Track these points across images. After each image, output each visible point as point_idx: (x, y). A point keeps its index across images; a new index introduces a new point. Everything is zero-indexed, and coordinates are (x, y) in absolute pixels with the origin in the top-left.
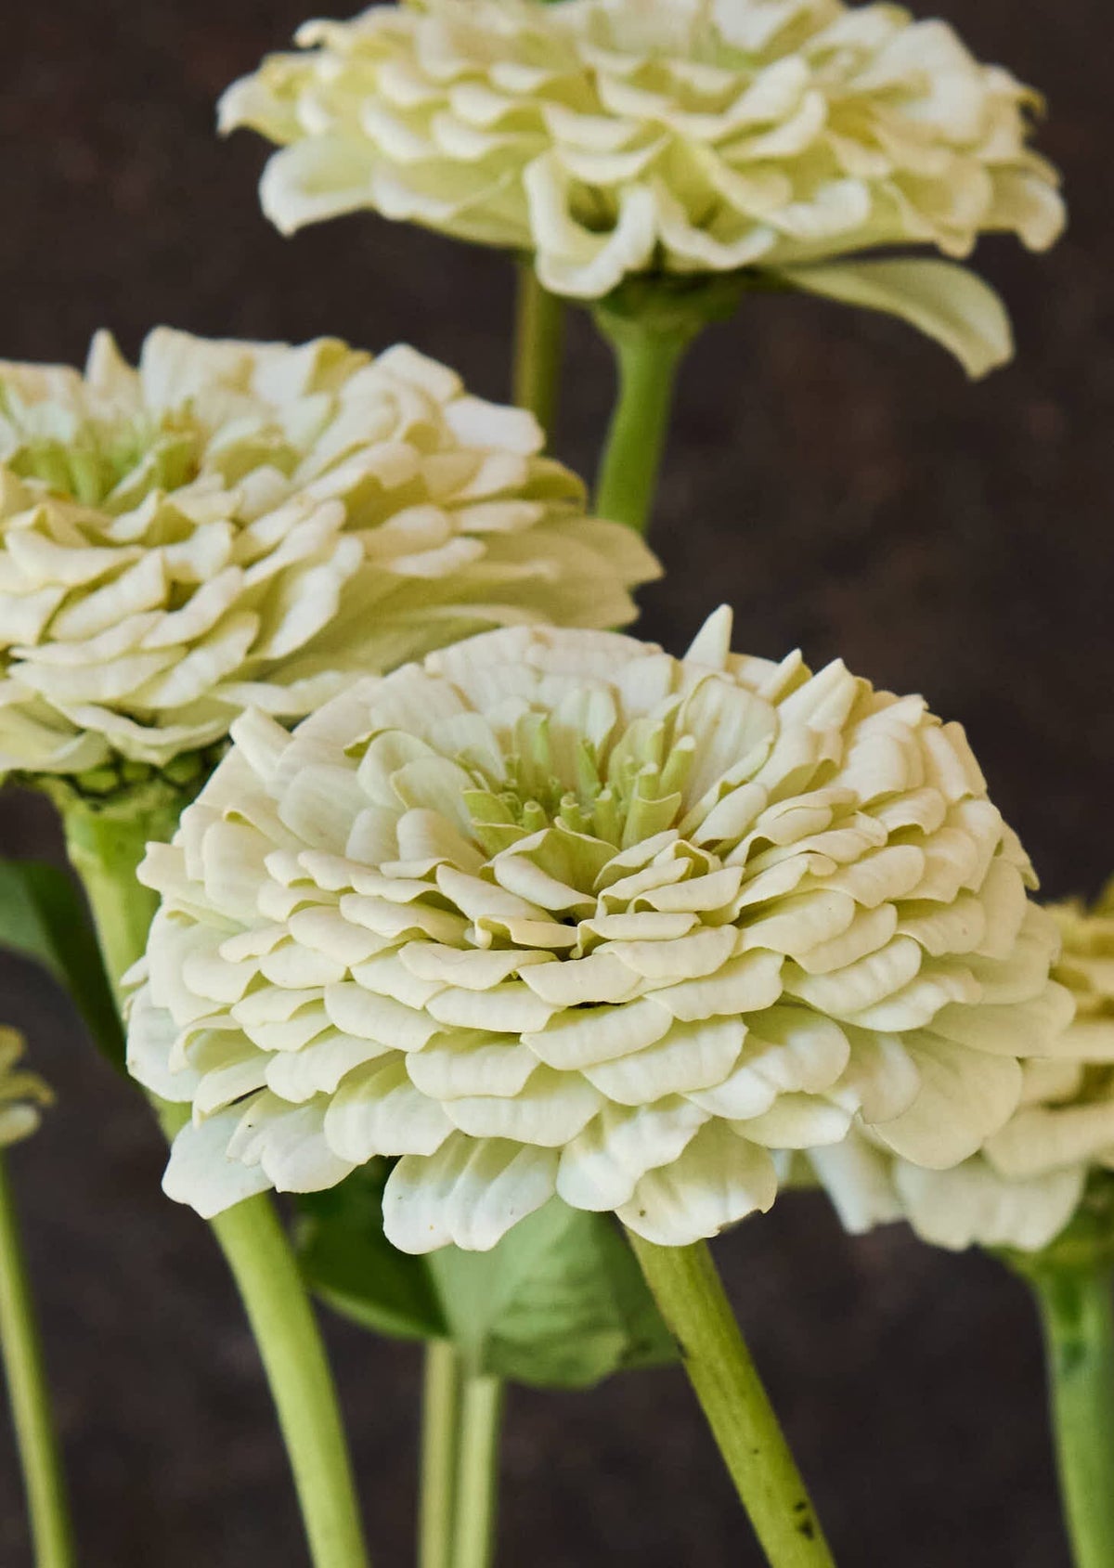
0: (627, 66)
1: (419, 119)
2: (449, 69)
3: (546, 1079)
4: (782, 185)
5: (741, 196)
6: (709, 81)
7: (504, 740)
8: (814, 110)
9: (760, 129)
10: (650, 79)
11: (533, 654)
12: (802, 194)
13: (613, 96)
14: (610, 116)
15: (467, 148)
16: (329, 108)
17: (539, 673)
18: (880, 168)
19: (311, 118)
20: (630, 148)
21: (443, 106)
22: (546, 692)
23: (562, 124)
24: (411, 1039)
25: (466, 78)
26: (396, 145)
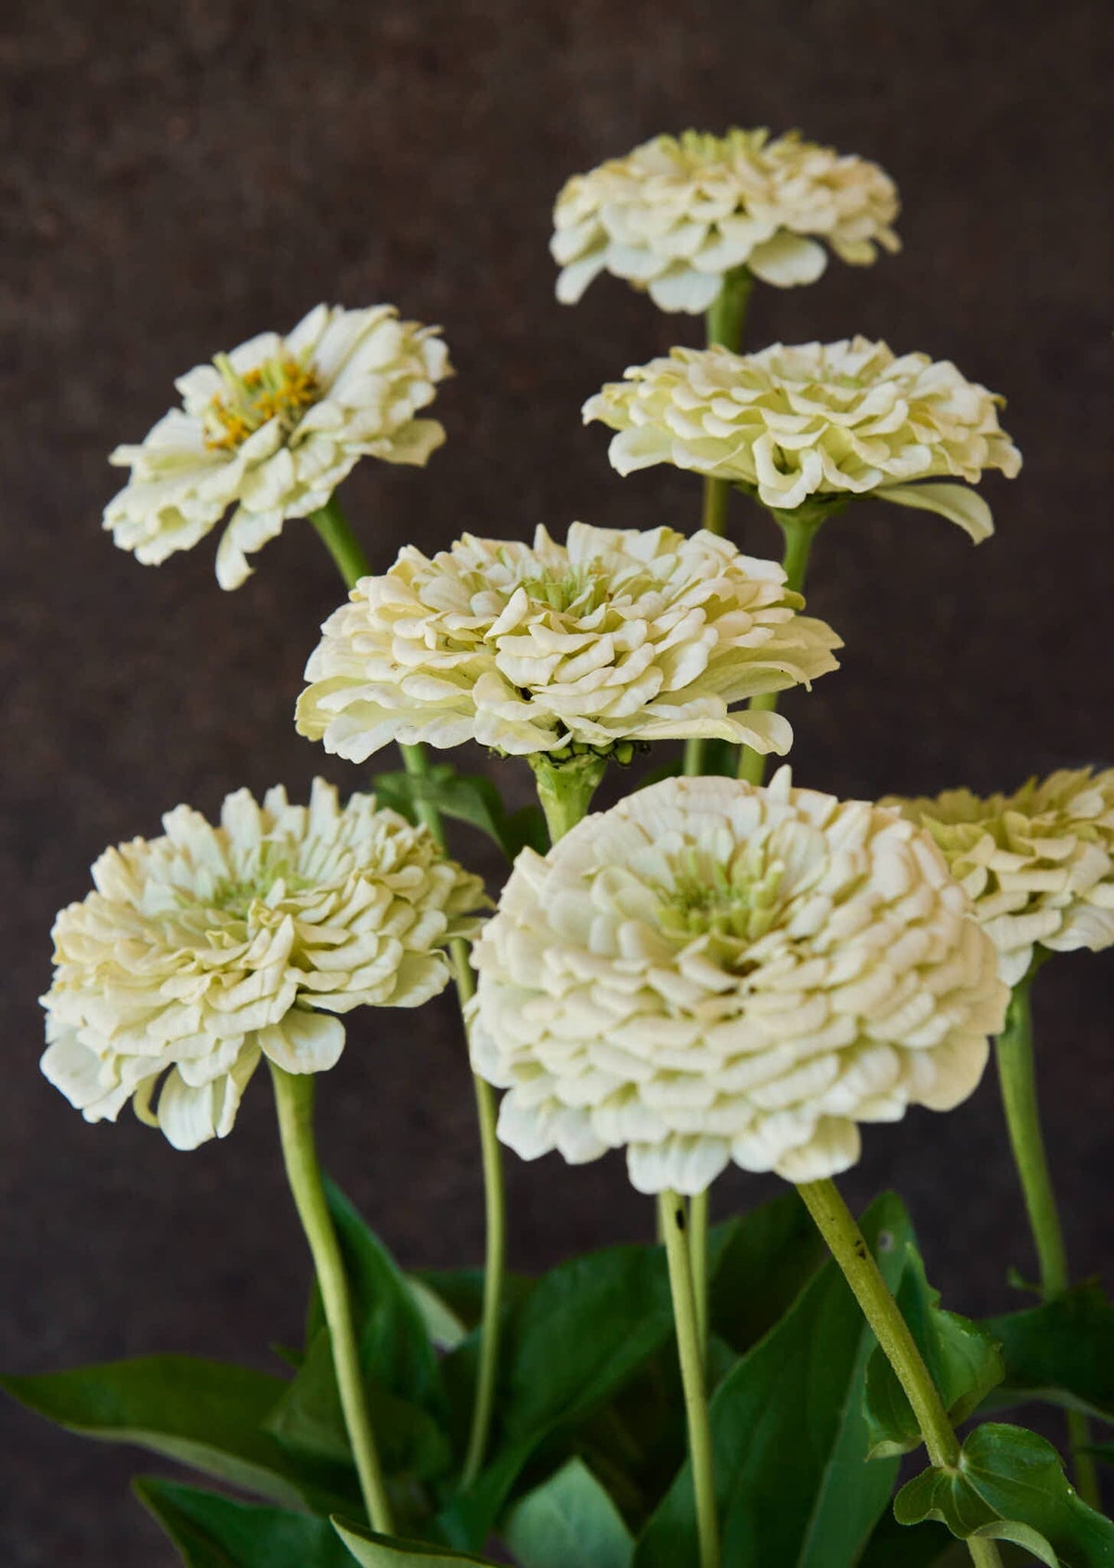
0: (801, 387)
1: (695, 417)
2: (710, 391)
3: (722, 1099)
4: (886, 450)
5: (864, 454)
6: (845, 395)
7: (671, 861)
8: (902, 409)
9: (871, 420)
10: (811, 394)
11: (680, 799)
12: (895, 454)
13: (797, 404)
14: (794, 414)
15: (724, 432)
16: (646, 412)
17: (684, 812)
18: (936, 439)
19: (636, 416)
20: (807, 431)
21: (709, 410)
22: (691, 824)
23: (771, 419)
24: (641, 1076)
25: (716, 395)
26: (684, 431)
